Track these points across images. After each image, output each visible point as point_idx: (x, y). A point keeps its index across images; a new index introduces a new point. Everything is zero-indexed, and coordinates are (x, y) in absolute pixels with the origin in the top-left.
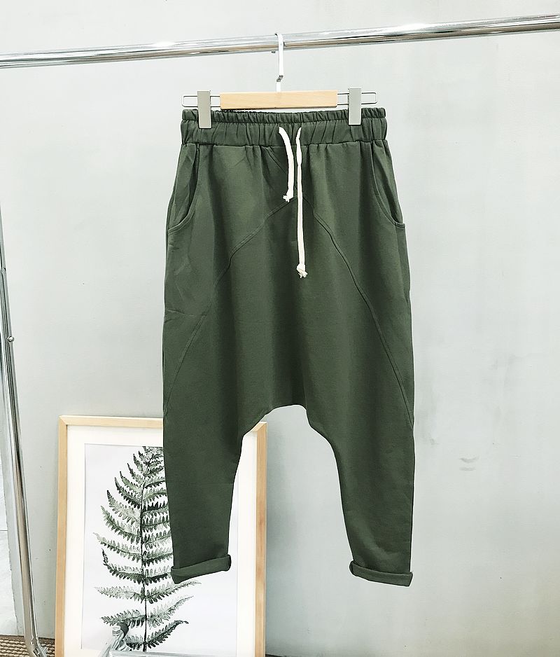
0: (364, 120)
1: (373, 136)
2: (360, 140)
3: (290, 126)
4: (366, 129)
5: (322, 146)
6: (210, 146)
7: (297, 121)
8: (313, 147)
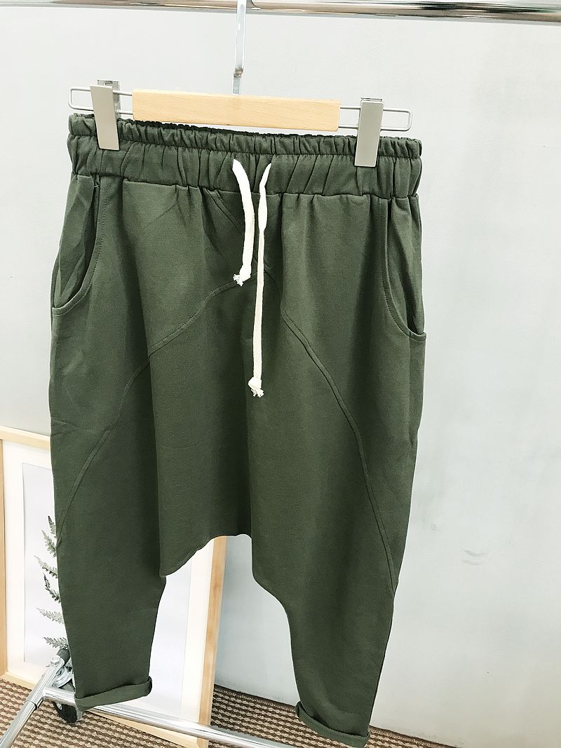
0: (382, 159)
1: (394, 191)
2: (372, 194)
3: (252, 158)
4: (384, 176)
5: (305, 198)
6: (117, 180)
7: (265, 152)
8: (290, 198)
